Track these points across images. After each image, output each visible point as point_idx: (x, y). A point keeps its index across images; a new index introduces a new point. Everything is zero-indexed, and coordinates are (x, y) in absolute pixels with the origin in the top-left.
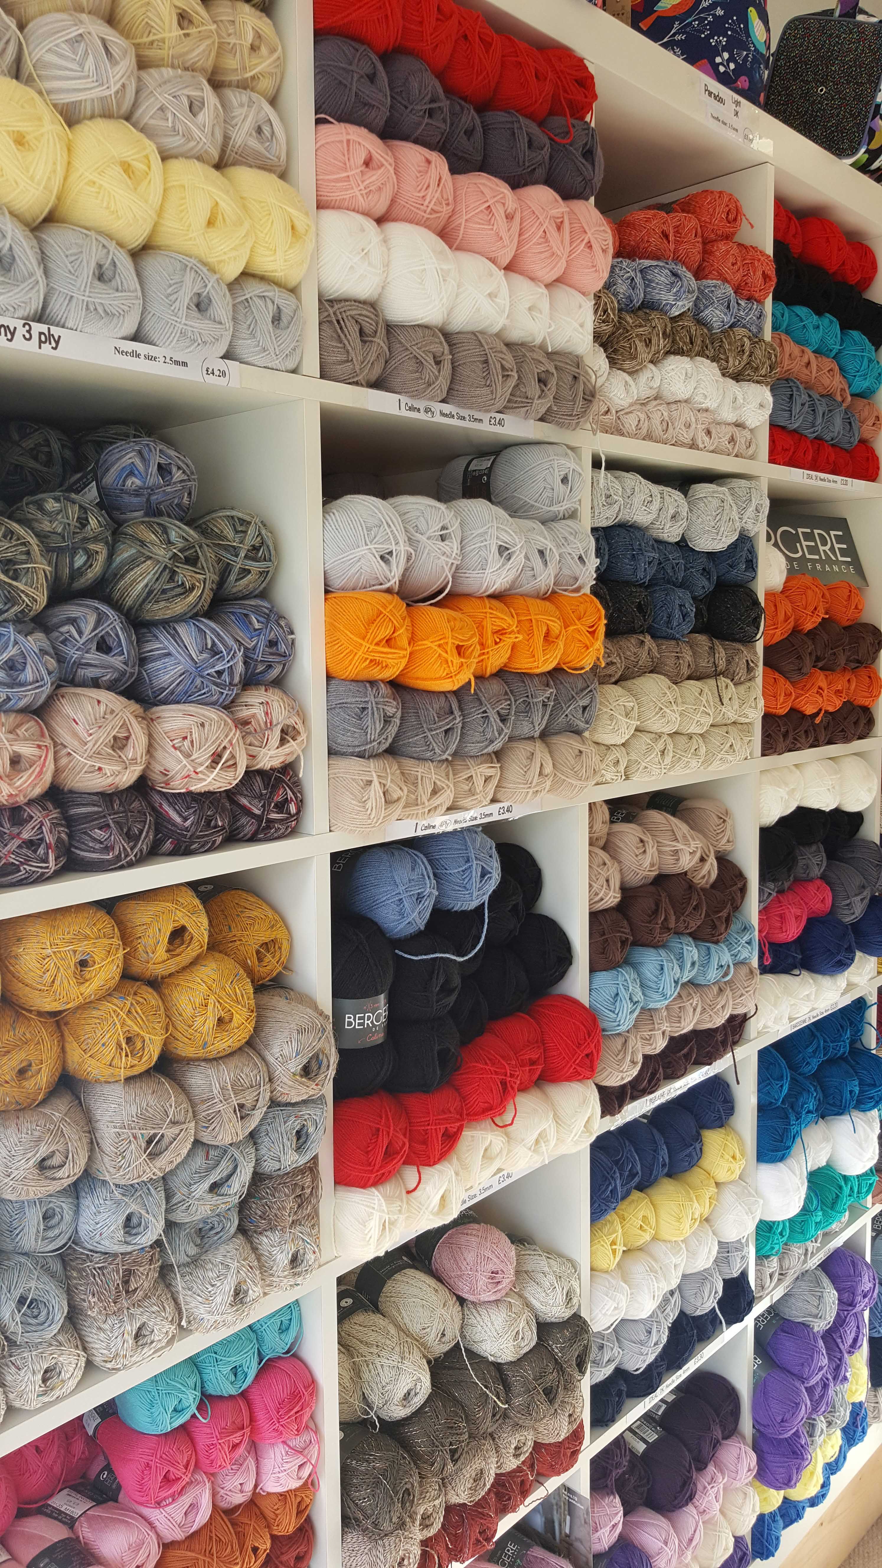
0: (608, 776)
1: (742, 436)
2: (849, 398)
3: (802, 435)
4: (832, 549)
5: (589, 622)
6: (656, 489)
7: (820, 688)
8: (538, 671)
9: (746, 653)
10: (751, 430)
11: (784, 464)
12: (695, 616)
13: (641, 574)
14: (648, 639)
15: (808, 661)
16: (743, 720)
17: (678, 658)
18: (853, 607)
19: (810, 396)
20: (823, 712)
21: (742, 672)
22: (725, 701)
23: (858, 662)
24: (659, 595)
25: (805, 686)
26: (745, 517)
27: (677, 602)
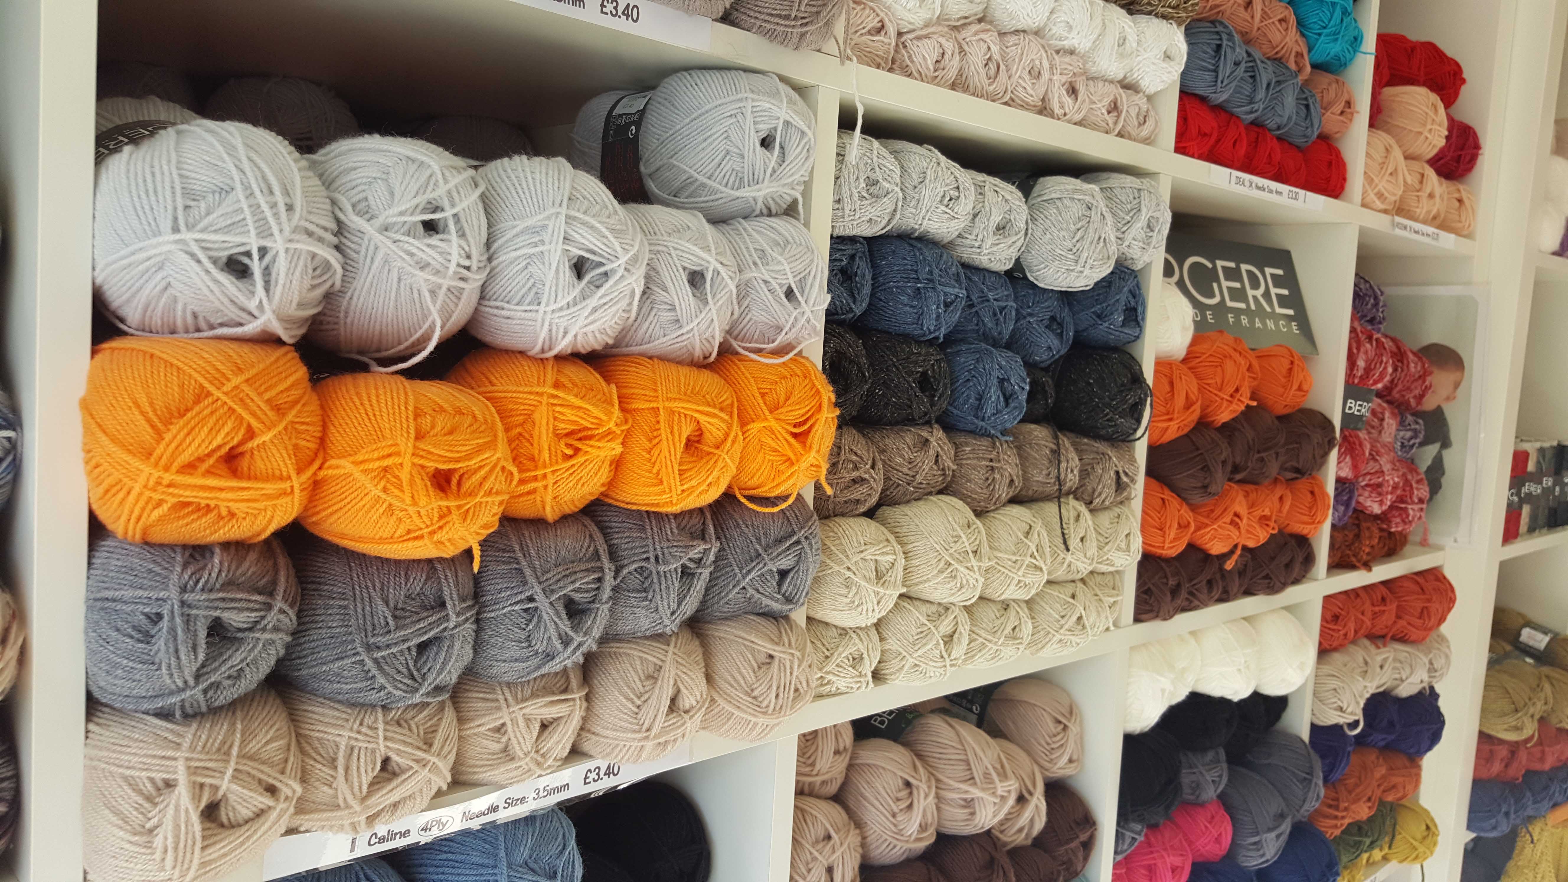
0: (841, 684)
1: (1131, 105)
2: (1308, 69)
3: (1232, 115)
4: (1267, 295)
5: (796, 413)
6: (967, 177)
7: (1236, 515)
8: (676, 509)
9: (1116, 461)
10: (1150, 98)
11: (1201, 157)
12: (1028, 401)
13: (929, 324)
14: (937, 437)
15: (1219, 475)
16: (1104, 568)
17: (992, 469)
18: (1295, 387)
19: (1249, 54)
20: (1240, 548)
21: (1107, 492)
22: (1073, 543)
23: (1297, 470)
24: (965, 360)
25: (1212, 511)
26: (1129, 238)
27: (996, 373)
